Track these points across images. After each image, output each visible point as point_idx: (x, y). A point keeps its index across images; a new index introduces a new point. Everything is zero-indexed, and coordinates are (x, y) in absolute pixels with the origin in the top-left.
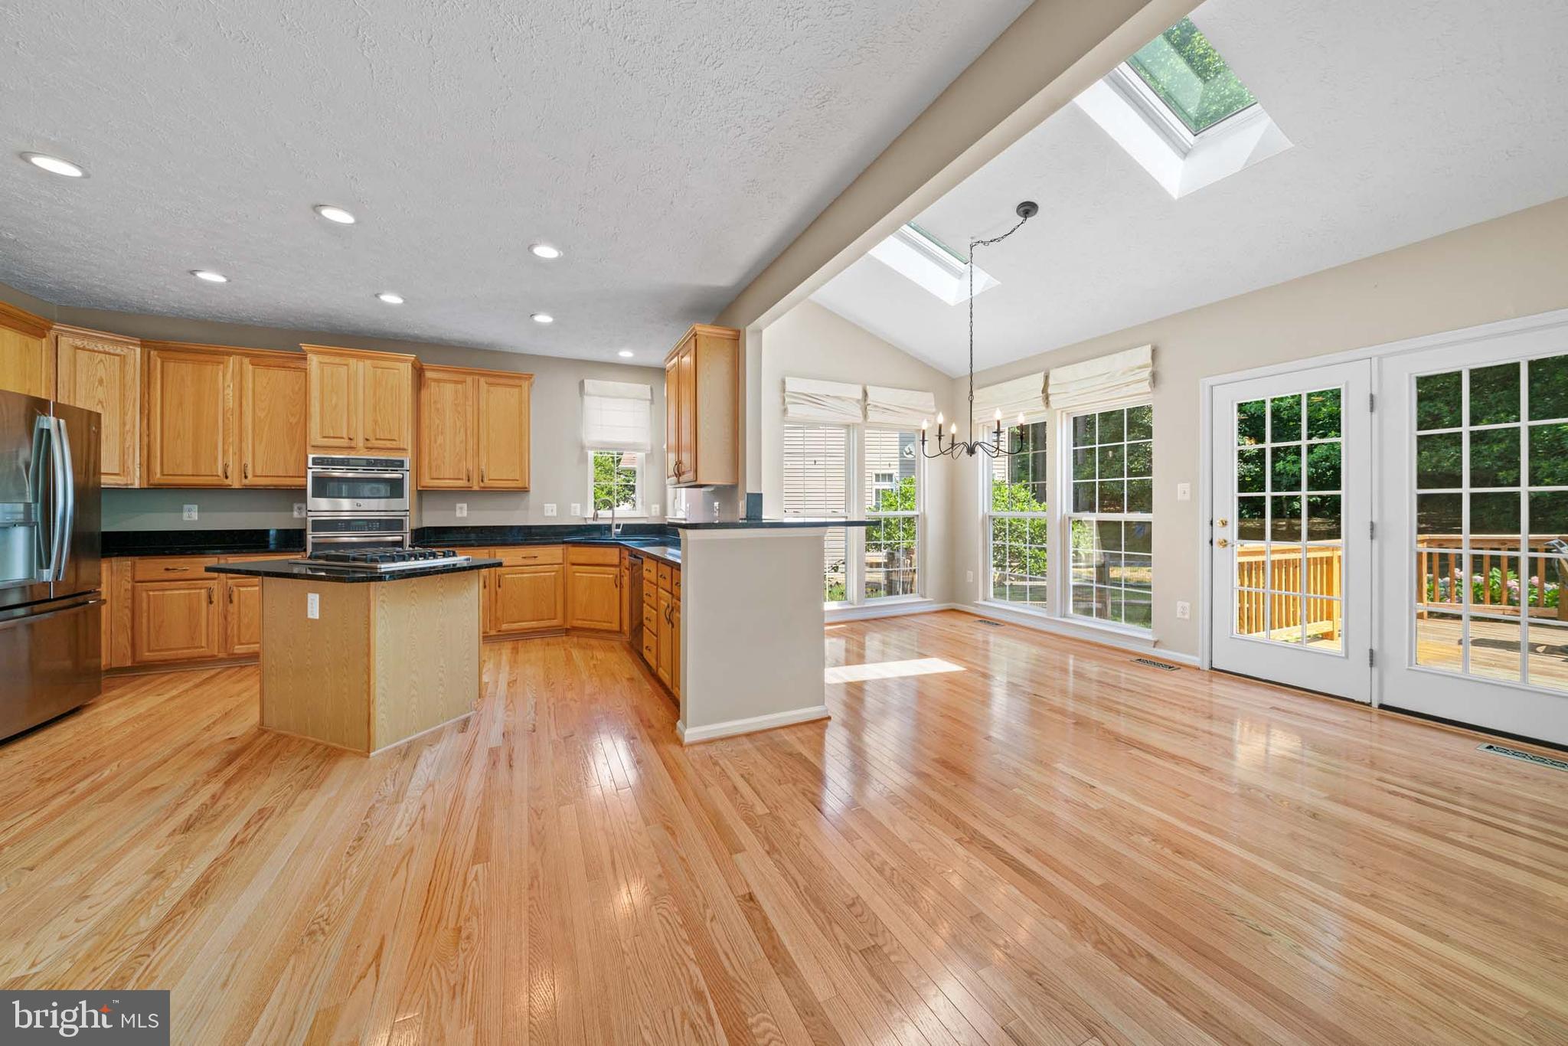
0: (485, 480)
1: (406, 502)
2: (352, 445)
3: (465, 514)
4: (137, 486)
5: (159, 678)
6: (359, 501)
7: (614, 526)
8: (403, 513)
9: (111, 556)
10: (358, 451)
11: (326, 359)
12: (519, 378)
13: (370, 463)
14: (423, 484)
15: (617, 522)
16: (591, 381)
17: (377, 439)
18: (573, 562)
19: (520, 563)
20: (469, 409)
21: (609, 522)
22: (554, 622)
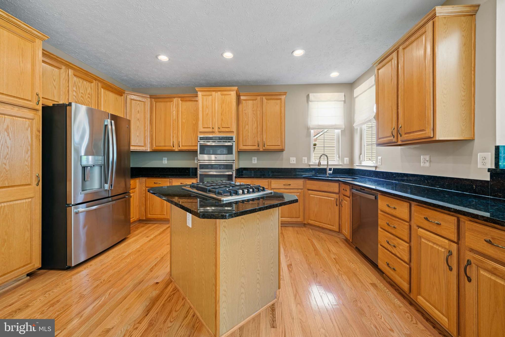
0: (266, 146)
1: (234, 156)
2: (214, 131)
3: (256, 162)
4: (149, 151)
5: (153, 225)
6: (217, 156)
7: (328, 169)
8: (232, 162)
9: (140, 177)
10: (216, 133)
11: (204, 93)
12: (280, 95)
13: (221, 139)
14: (240, 148)
15: (330, 167)
16: (313, 94)
17: (223, 128)
18: (309, 188)
19: (281, 188)
20: (258, 112)
21: (325, 167)
22: (299, 220)
